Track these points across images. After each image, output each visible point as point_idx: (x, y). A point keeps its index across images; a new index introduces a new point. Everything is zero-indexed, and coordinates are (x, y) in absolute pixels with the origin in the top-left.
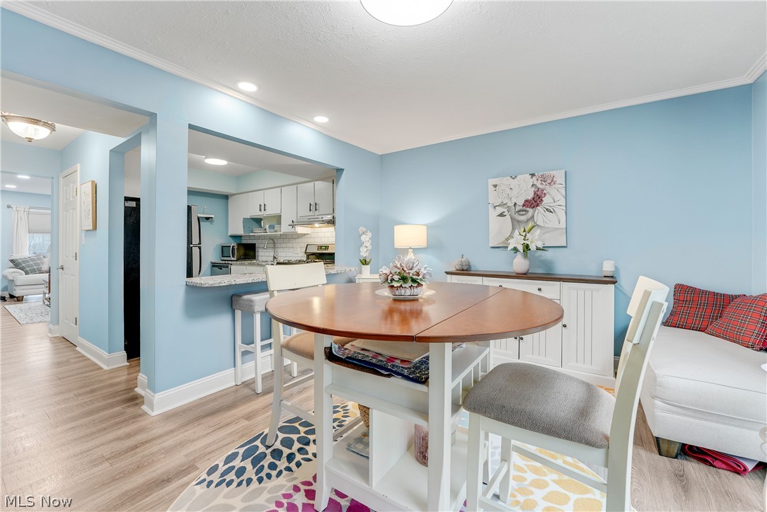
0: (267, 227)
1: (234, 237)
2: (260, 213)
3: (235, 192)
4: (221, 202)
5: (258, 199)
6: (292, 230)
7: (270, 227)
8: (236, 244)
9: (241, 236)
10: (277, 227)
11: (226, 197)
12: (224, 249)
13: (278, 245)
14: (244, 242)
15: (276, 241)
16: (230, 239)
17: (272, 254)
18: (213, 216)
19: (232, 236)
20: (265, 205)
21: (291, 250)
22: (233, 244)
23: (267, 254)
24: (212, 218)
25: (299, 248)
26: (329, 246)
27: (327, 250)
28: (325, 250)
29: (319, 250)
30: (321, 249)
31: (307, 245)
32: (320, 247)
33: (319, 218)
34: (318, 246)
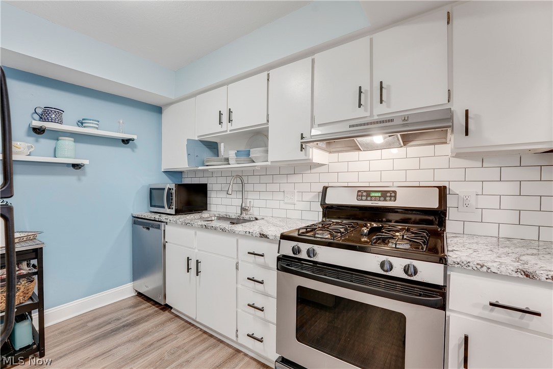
0: (232, 154)
1: (170, 173)
2: (218, 128)
3: (173, 97)
4: (147, 117)
5: (217, 101)
6: (301, 156)
7: (238, 154)
8: (173, 186)
9: (181, 172)
10: (255, 153)
11: (158, 110)
12: (154, 195)
13: (248, 187)
14: (187, 181)
15: (245, 179)
16: (165, 176)
17: (239, 202)
18: (135, 137)
19: (168, 173)
20: (230, 112)
21: (280, 196)
22: (169, 184)
23: (227, 201)
24: (133, 140)
25: (296, 193)
26: (395, 192)
27: (390, 200)
28: (385, 200)
29: (362, 200)
30: (369, 198)
31: (325, 189)
32: (364, 194)
33: (392, 120)
34: (359, 191)
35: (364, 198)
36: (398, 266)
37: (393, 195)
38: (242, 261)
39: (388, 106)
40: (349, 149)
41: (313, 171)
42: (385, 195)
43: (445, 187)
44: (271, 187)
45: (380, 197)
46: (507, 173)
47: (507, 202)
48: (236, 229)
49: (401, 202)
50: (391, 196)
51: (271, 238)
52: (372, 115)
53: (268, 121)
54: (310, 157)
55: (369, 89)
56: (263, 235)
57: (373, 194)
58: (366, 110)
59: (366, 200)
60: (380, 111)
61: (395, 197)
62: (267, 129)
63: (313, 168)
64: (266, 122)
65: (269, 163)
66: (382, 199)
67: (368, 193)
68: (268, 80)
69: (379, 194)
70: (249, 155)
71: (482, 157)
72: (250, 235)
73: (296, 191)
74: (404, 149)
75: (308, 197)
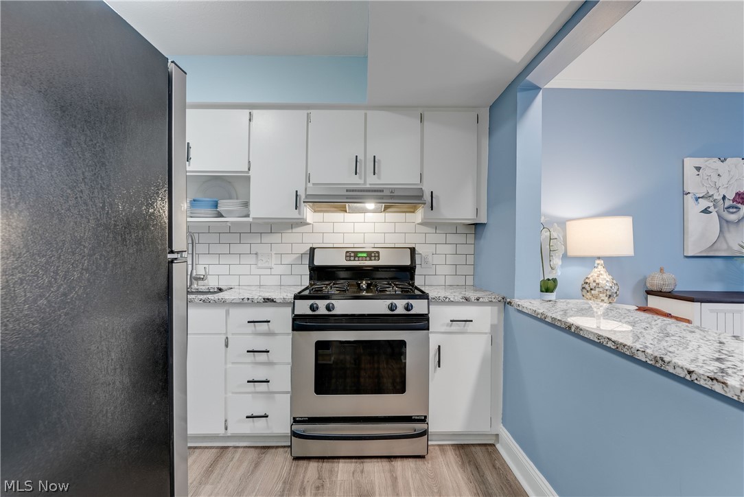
7: (194, 203)
10: (227, 205)
20: (189, 147)
21: (251, 260)
25: (274, 256)
26: (378, 252)
27: (375, 260)
28: (371, 260)
29: (350, 260)
30: (357, 258)
31: (312, 250)
32: (352, 255)
33: (382, 191)
34: (347, 252)
35: (352, 258)
36: (400, 306)
37: (377, 255)
38: (233, 334)
39: (379, 178)
40: (336, 209)
41: (294, 230)
42: (370, 255)
43: (414, 248)
44: (236, 248)
45: (366, 257)
46: (451, 238)
47: (450, 260)
48: (227, 297)
49: (384, 261)
50: (375, 256)
51: (278, 301)
52: (365, 183)
53: (249, 169)
54: (305, 217)
55: (363, 158)
56: (268, 299)
57: (360, 255)
58: (360, 178)
59: (354, 260)
60: (372, 181)
61: (379, 256)
62: (249, 178)
63: (296, 227)
64: (247, 170)
65: (250, 219)
66: (368, 258)
67: (356, 253)
68: (250, 120)
69: (365, 255)
70: (216, 206)
71: (436, 226)
72: (249, 301)
73: (273, 253)
74: (383, 214)
75: (288, 259)
